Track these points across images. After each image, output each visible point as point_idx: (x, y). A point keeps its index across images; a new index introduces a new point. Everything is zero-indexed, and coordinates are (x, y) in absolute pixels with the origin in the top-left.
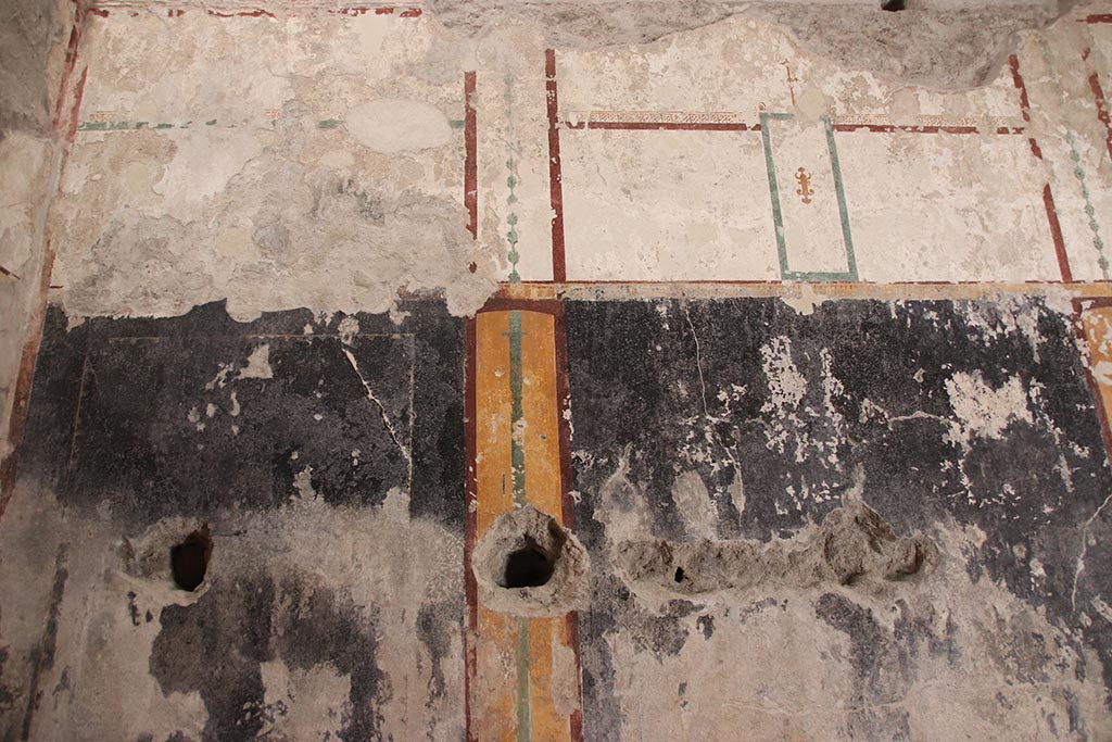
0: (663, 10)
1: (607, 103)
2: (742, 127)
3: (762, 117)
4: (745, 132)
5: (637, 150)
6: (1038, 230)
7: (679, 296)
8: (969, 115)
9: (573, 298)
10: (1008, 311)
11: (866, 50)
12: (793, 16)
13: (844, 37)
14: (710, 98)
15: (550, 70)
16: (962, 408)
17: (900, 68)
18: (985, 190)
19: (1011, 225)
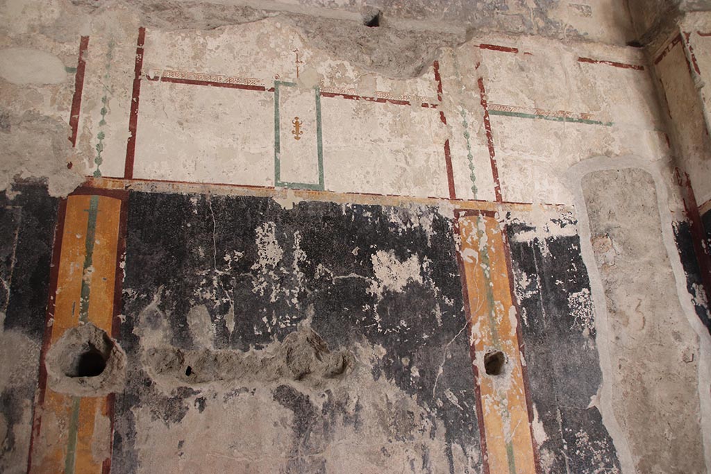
0: (223, 10)
1: (176, 66)
2: (263, 89)
3: (277, 83)
4: (263, 92)
5: (191, 98)
6: (439, 166)
7: (206, 193)
8: (406, 94)
9: (136, 190)
10: (415, 214)
11: (349, 48)
12: (306, 23)
13: (337, 39)
14: (244, 68)
15: (141, 40)
16: (380, 272)
17: (369, 61)
18: (410, 140)
19: (423, 162)
